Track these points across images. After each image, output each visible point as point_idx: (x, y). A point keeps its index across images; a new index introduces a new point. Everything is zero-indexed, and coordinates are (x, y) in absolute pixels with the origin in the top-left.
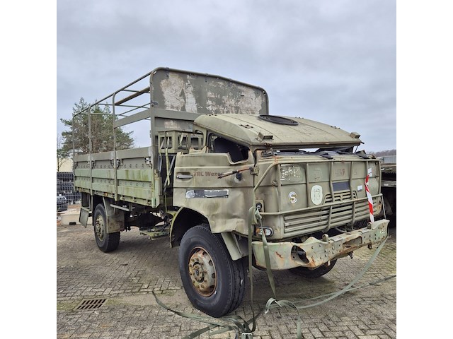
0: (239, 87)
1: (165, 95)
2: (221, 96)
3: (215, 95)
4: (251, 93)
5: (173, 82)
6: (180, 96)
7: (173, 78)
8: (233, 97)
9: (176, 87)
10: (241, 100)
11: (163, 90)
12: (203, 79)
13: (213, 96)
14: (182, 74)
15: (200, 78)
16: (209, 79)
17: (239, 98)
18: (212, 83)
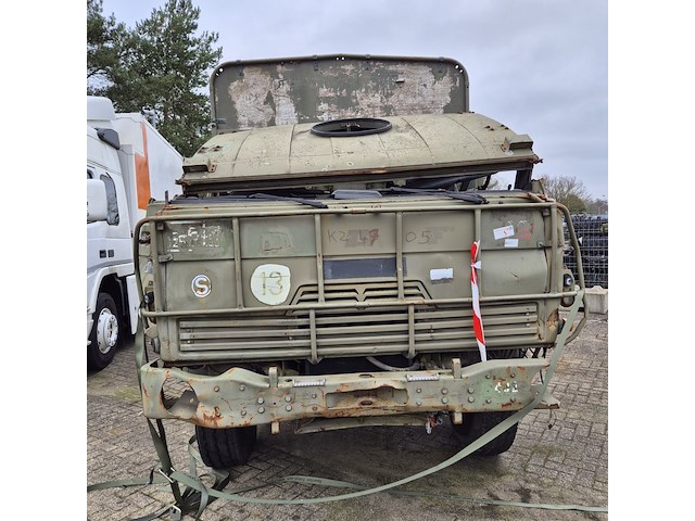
0: (392, 68)
1: (238, 106)
2: (349, 92)
3: (335, 91)
4: (424, 73)
5: (251, 83)
6: (265, 103)
7: (250, 76)
8: (376, 89)
9: (258, 90)
10: (396, 92)
11: (234, 98)
12: (311, 67)
13: (332, 94)
14: (267, 65)
15: (304, 66)
16: (321, 64)
17: (393, 88)
18: (328, 72)
